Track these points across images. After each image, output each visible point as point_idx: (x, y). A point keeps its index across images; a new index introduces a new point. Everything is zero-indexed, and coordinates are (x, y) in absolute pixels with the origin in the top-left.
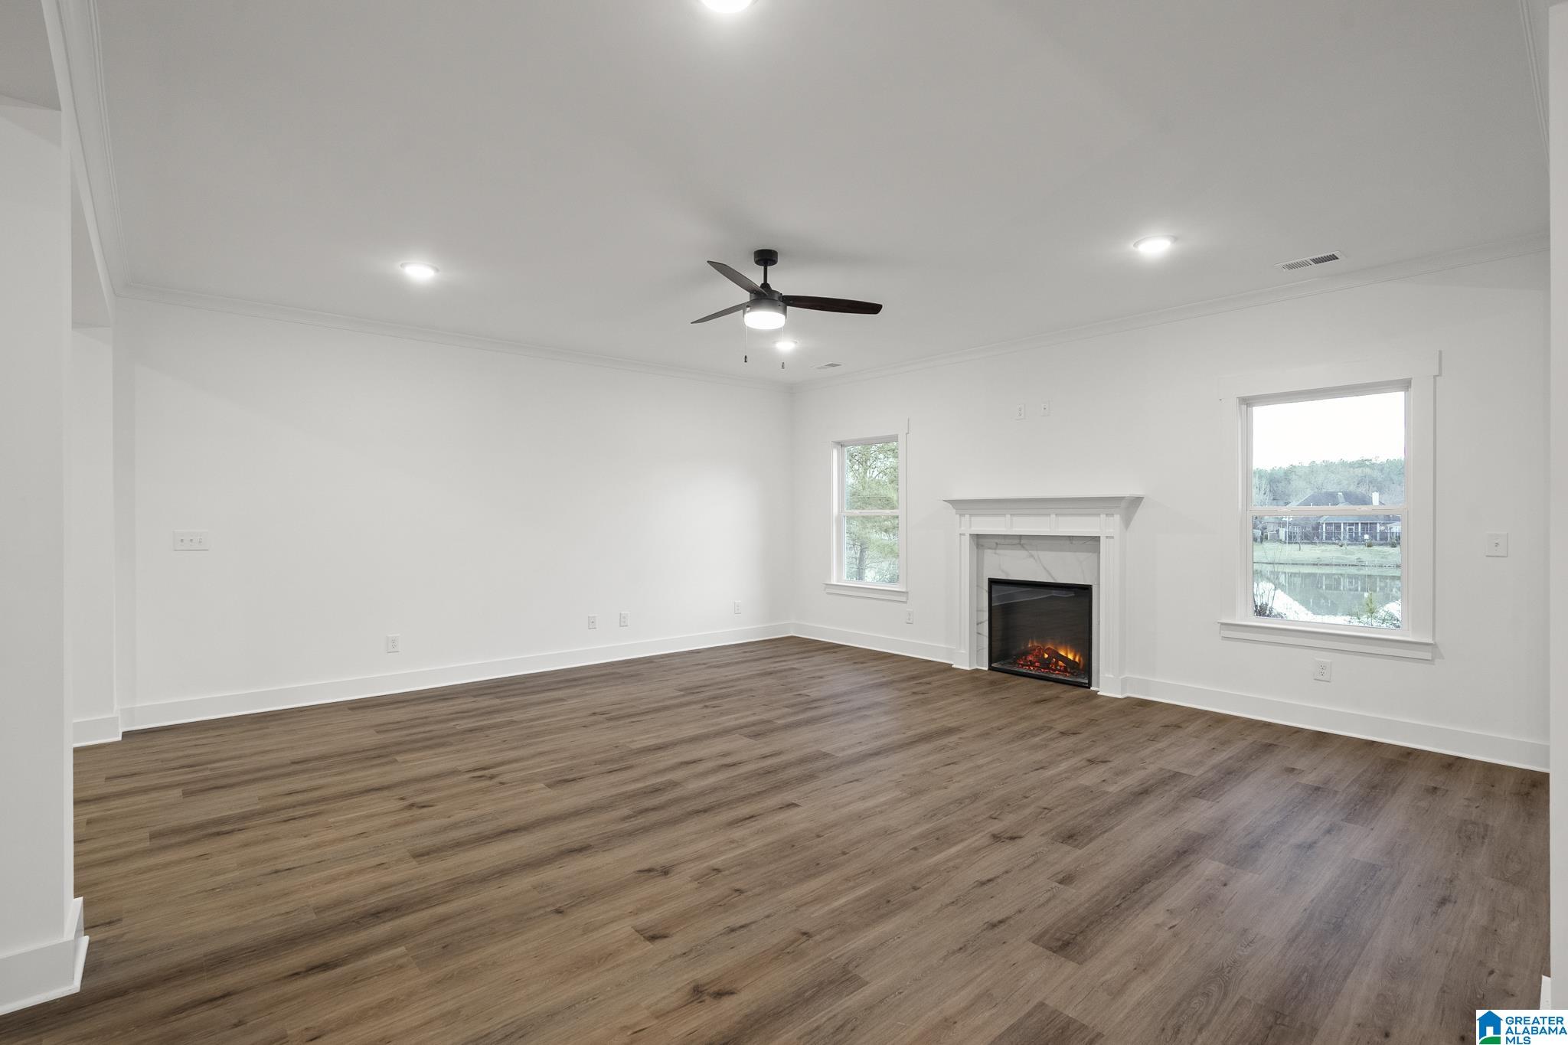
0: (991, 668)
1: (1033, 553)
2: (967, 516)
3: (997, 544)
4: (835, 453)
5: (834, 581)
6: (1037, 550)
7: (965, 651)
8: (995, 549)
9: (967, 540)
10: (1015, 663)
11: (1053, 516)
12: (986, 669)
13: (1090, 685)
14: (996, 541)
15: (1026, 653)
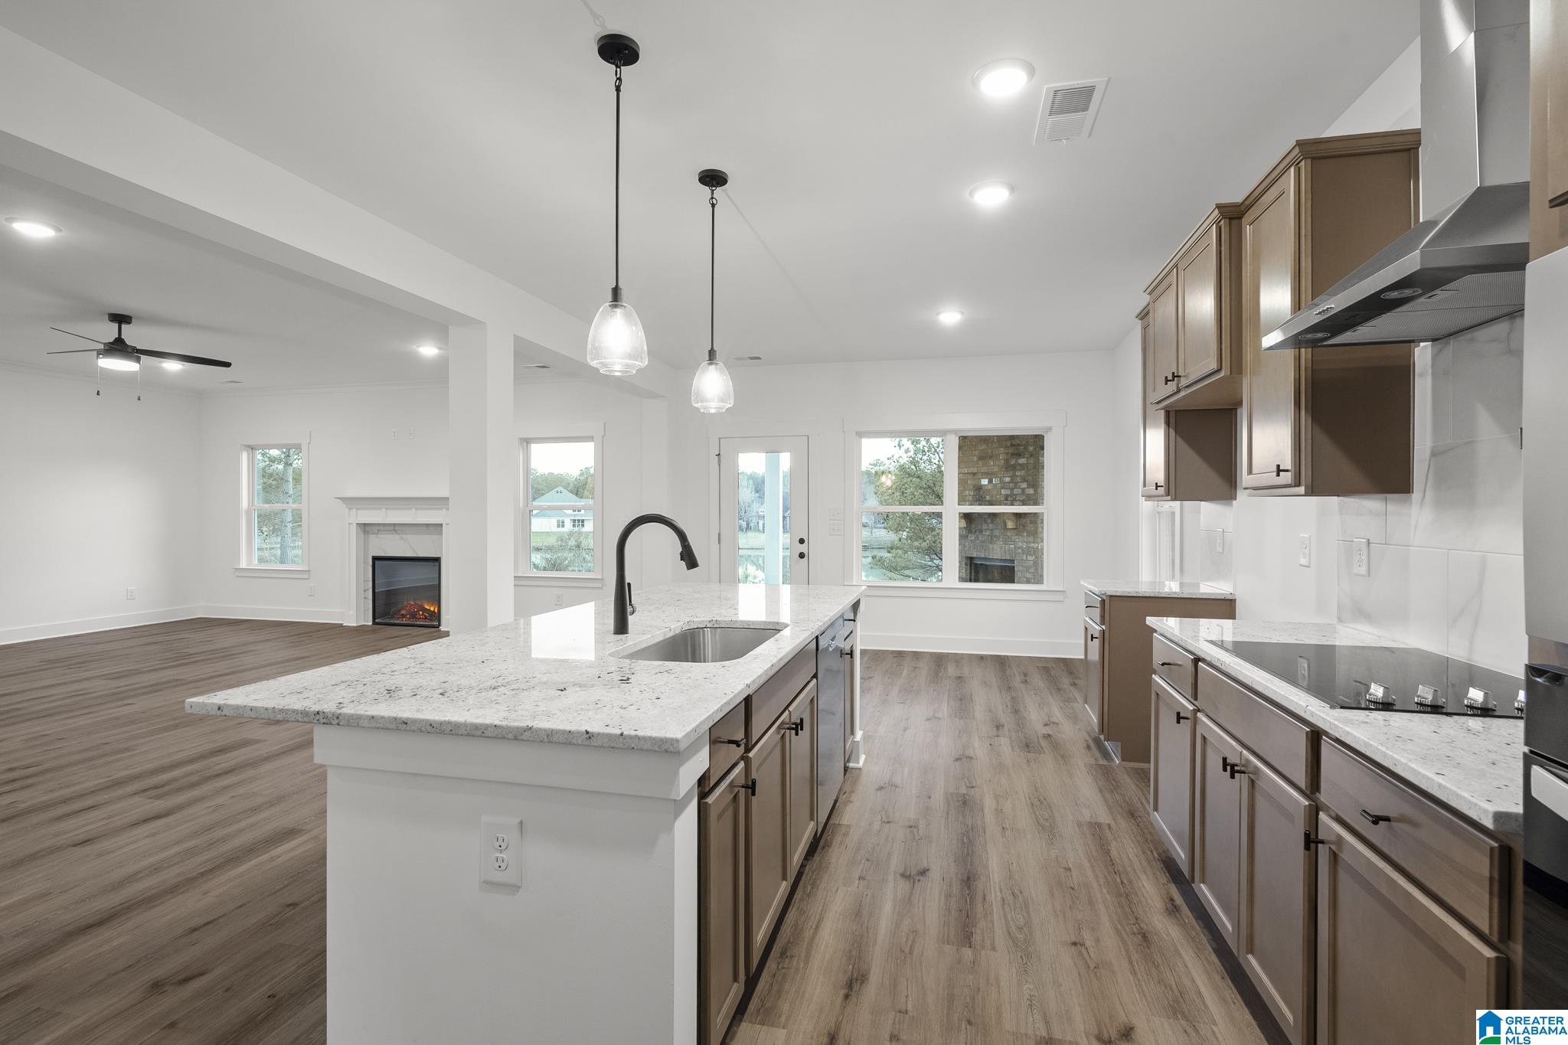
0: (374, 623)
1: (404, 536)
2: (354, 510)
3: (378, 530)
4: (244, 456)
5: (243, 565)
6: (406, 534)
7: (353, 612)
8: (377, 534)
9: (354, 528)
10: (392, 617)
11: (414, 510)
12: (371, 624)
13: (439, 625)
14: (377, 528)
15: (399, 611)
